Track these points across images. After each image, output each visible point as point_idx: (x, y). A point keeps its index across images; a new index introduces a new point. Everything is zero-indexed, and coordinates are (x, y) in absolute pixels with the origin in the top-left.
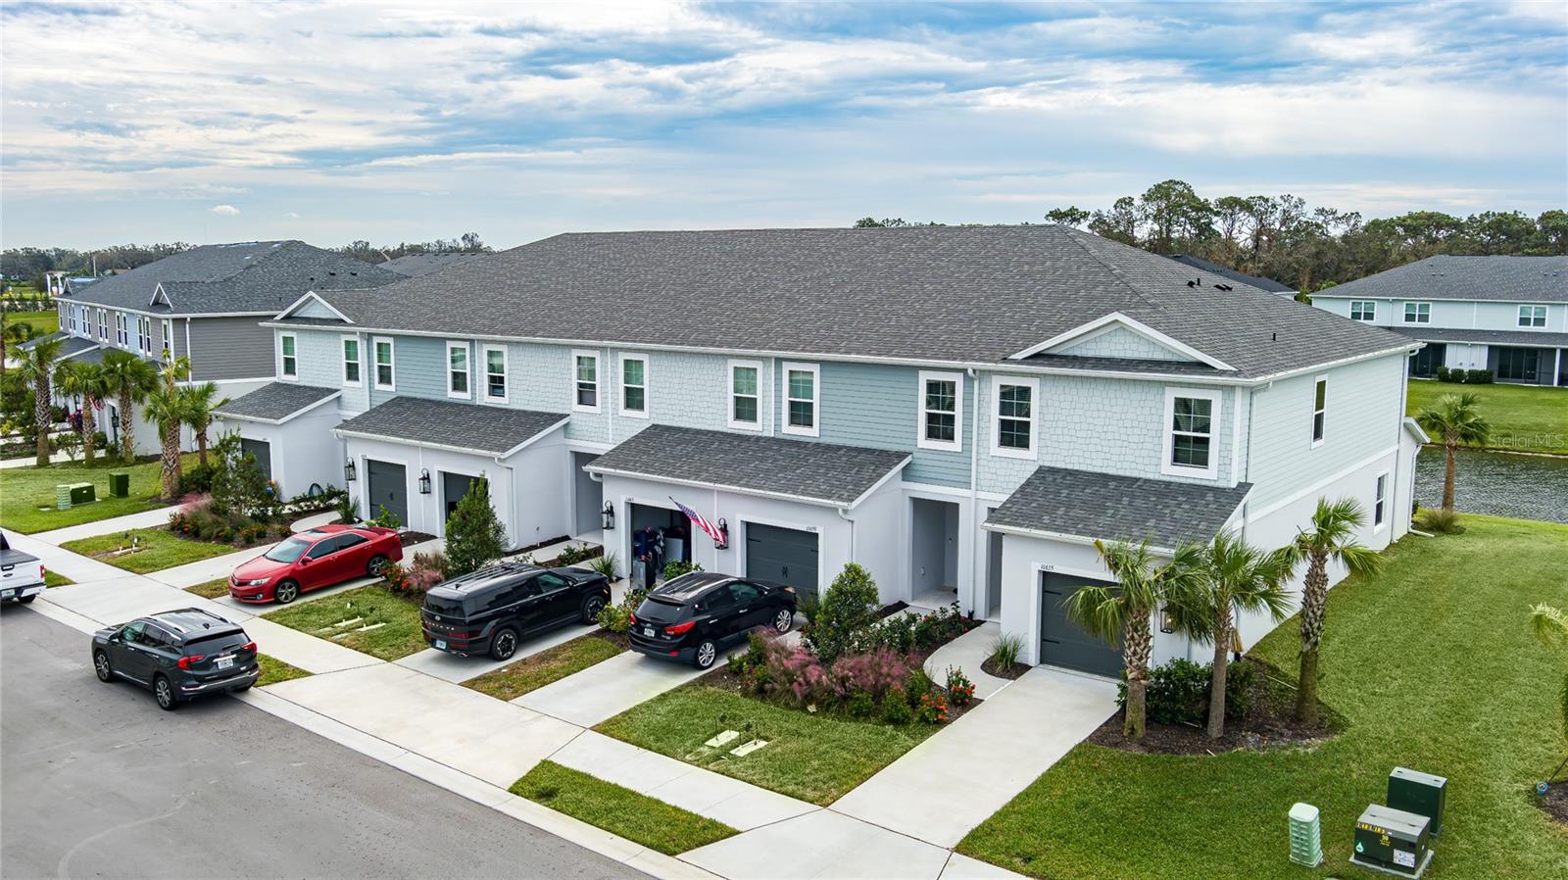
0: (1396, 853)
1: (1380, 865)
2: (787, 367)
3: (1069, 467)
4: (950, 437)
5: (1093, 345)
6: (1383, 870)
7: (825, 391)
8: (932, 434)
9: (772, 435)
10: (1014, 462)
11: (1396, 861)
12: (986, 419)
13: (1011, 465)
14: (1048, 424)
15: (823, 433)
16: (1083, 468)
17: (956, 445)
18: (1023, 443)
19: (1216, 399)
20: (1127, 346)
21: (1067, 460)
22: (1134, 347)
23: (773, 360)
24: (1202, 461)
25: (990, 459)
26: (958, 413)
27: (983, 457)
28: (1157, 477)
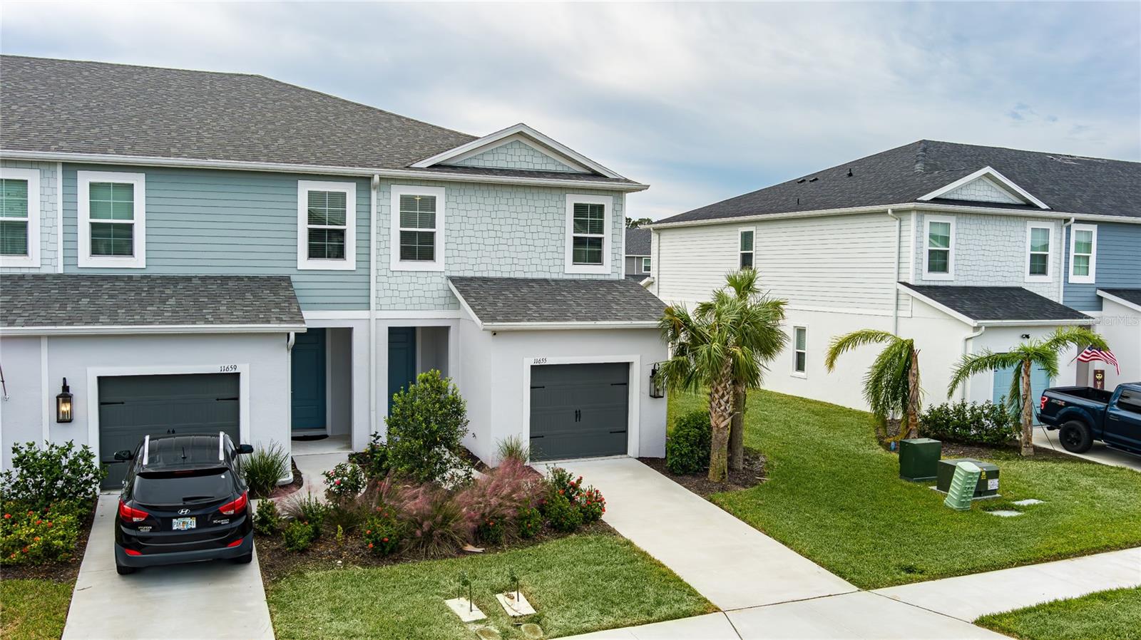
0: (989, 482)
1: (981, 496)
2: (84, 180)
3: (478, 275)
4: (340, 253)
5: (490, 157)
6: (985, 497)
7: (153, 209)
8: (315, 252)
9: (60, 270)
10: (418, 274)
11: (989, 488)
12: (384, 231)
13: (414, 280)
14: (455, 234)
15: (152, 262)
16: (492, 275)
17: (350, 262)
18: (428, 255)
19: (607, 202)
20: (522, 158)
21: (476, 268)
22: (529, 159)
23: (59, 169)
24: (596, 258)
25: (390, 274)
26: (351, 228)
27: (383, 272)
28: (561, 276)
